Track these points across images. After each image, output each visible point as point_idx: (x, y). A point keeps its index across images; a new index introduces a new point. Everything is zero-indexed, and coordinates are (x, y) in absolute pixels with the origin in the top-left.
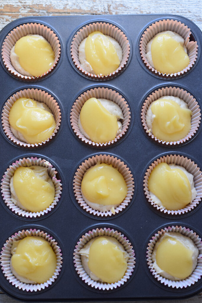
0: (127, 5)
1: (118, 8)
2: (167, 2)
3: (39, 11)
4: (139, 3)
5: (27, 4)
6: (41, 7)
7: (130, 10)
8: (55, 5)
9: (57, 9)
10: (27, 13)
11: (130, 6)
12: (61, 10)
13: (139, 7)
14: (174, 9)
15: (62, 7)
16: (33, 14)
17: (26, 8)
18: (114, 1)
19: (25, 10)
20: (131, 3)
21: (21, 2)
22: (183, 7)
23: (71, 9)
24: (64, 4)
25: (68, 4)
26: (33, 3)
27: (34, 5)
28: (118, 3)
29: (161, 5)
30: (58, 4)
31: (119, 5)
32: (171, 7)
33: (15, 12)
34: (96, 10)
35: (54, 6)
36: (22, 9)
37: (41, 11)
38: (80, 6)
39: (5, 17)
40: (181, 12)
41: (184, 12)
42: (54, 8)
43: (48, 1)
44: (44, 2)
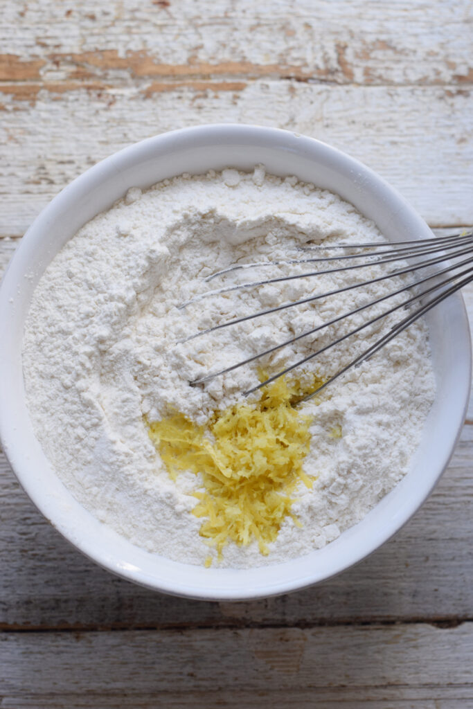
0: (400, 43)
4: (440, 33)
5: (65, 50)
6: (113, 59)
7: (412, 61)
8: (158, 49)
9: (168, 65)
10: (64, 80)
11: (412, 47)
12: (179, 66)
13: (442, 48)
15: (182, 57)
17: (61, 63)
18: (358, 30)
19: (58, 71)
20: (416, 35)
21: (44, 46)
24: (188, 47)
25: (200, 47)
26: (84, 47)
27: (88, 53)
28: (370, 38)
30: (168, 47)
31: (374, 44)
33: (24, 80)
34: (298, 63)
36: (50, 66)
37: (111, 72)
38: (242, 52)
42: (155, 61)
43: (136, 37)
44: (122, 43)
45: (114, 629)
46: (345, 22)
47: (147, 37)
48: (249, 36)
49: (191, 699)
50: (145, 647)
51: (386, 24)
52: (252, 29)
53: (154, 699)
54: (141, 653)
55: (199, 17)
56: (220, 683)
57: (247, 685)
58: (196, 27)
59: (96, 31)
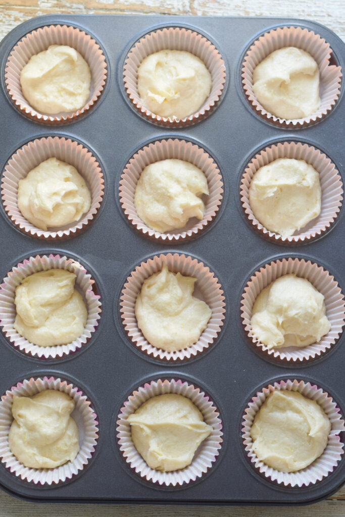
1: (208, 5)
3: (72, 6)
14: (304, 9)
22: (319, 7)
23: (126, 4)
39: (13, 14)
40: (315, 16)
41: (319, 16)
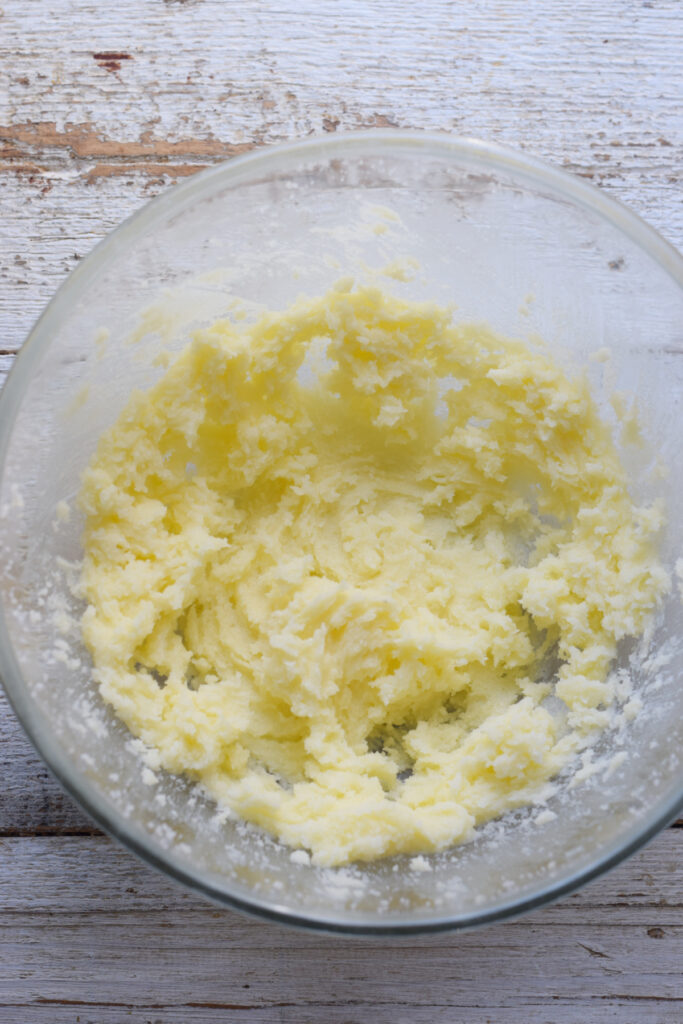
0: (403, 119)
2: (571, 104)
4: (453, 107)
6: (48, 135)
8: (104, 123)
9: (116, 142)
12: (129, 144)
13: (455, 126)
15: (134, 133)
16: (15, 164)
18: (352, 102)
20: (424, 109)
24: (141, 121)
25: (157, 121)
26: (14, 118)
27: (18, 126)
28: (366, 113)
29: (545, 115)
30: (117, 120)
31: (371, 120)
32: (587, 122)
35: (104, 128)
37: (46, 151)
38: (209, 127)
42: (101, 138)
43: (78, 107)
44: (60, 115)
45: (38, 834)
46: (336, 92)
47: (91, 107)
48: (219, 108)
49: (130, 920)
50: (76, 856)
51: (385, 94)
52: (221, 99)
53: (86, 920)
54: (72, 863)
55: (156, 84)
56: (166, 901)
57: (199, 904)
58: (152, 95)
59: (29, 99)
